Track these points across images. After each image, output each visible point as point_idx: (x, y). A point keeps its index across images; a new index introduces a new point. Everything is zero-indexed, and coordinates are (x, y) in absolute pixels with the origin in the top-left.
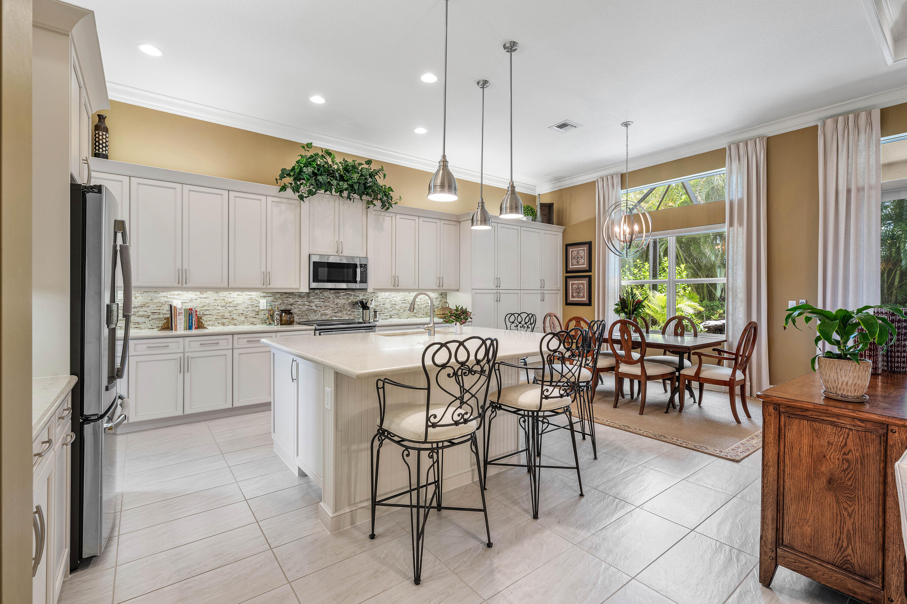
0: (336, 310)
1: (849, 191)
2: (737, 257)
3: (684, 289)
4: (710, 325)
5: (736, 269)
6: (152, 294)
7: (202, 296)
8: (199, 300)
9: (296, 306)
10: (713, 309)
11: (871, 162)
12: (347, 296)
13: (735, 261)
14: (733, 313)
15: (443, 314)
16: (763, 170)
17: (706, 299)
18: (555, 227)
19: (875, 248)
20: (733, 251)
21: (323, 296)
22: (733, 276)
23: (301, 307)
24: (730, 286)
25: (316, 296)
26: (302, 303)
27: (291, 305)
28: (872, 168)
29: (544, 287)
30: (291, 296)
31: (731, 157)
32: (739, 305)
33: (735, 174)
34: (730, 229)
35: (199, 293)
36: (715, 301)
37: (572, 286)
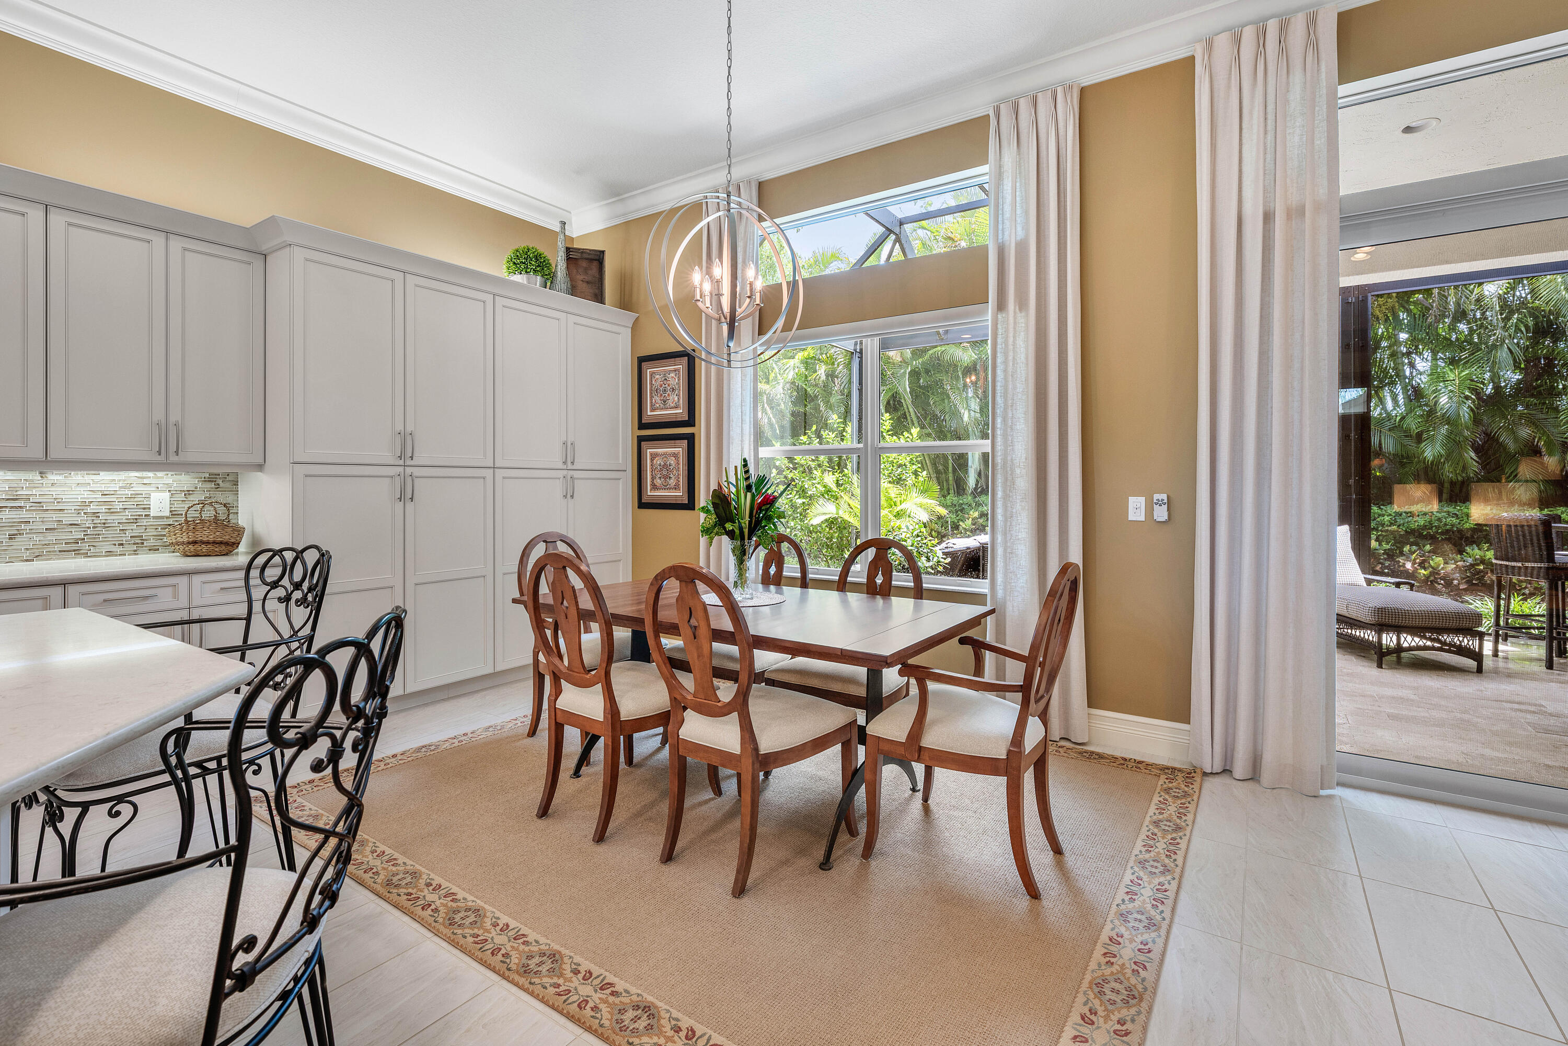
1: (1268, 218)
2: (1015, 388)
3: (916, 473)
4: (957, 547)
5: (1012, 417)
10: (962, 510)
11: (1317, 142)
13: (1010, 396)
14: (1006, 529)
15: (189, 543)
16: (1073, 166)
17: (952, 491)
18: (608, 311)
19: (1326, 362)
20: (1005, 371)
22: (1005, 436)
24: (999, 460)
28: (1320, 157)
29: (573, 463)
31: (1001, 135)
32: (1018, 507)
33: (1010, 178)
34: (999, 316)
36: (965, 496)
37: (652, 460)
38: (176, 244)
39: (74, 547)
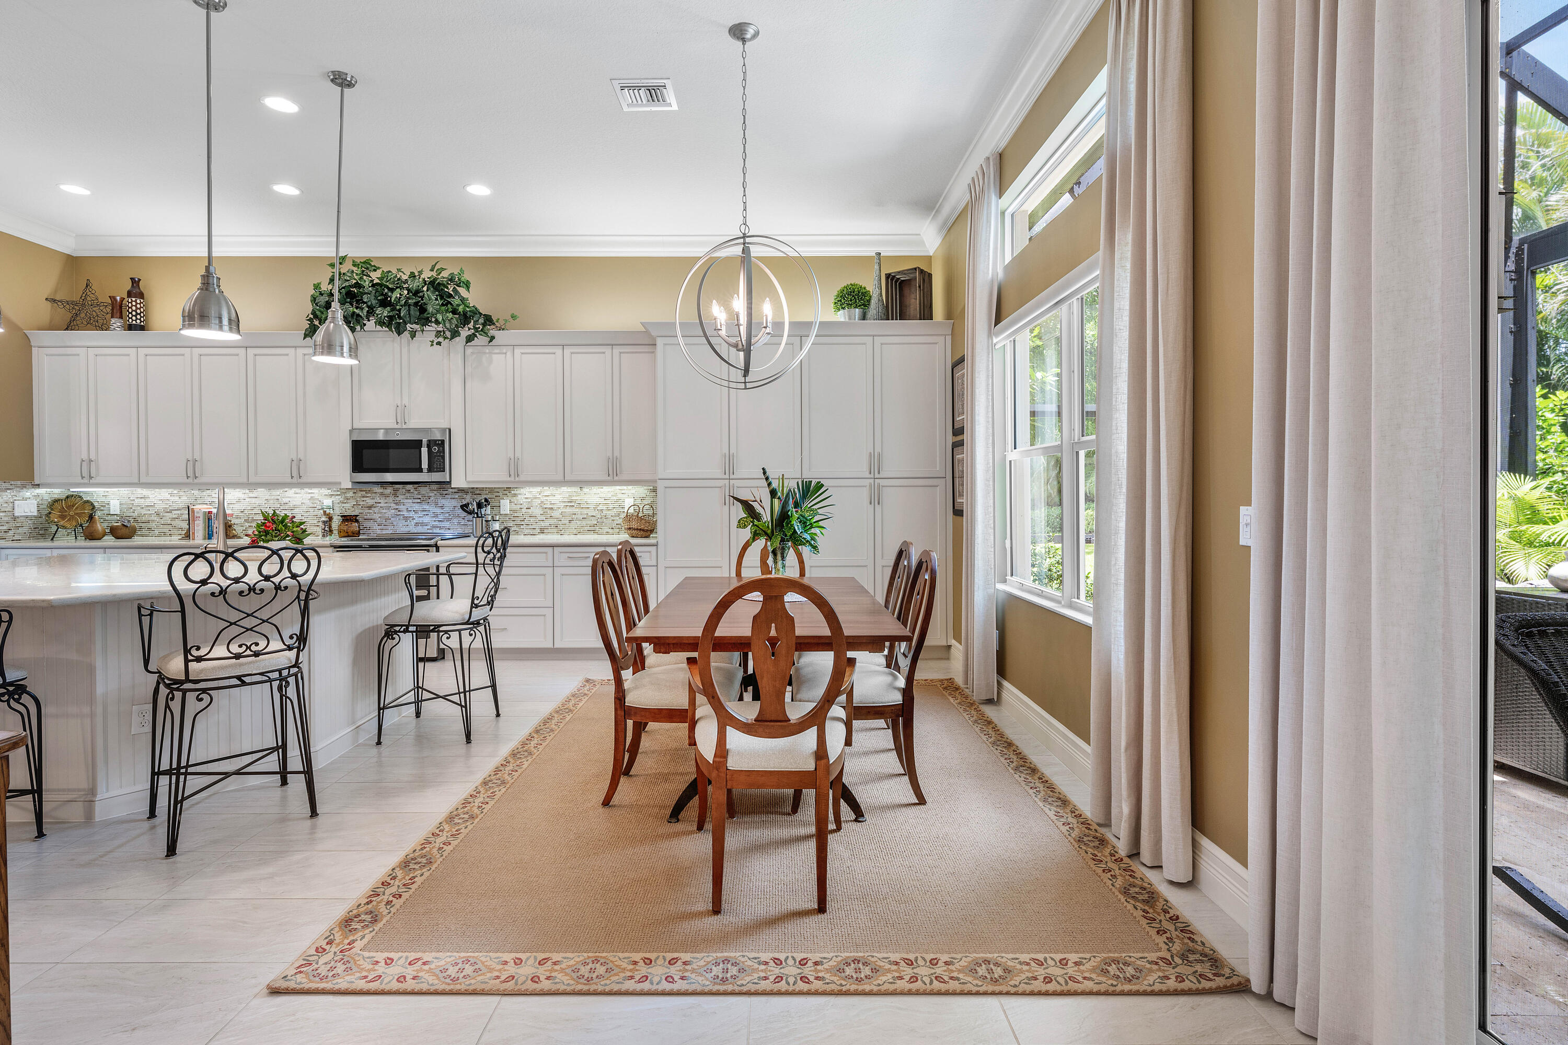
0: (441, 517)
6: (196, 492)
7: (251, 495)
8: (248, 500)
9: (376, 510)
12: (460, 494)
18: (921, 325)
21: (419, 494)
23: (384, 511)
25: (408, 495)
26: (386, 505)
27: (370, 507)
29: (879, 472)
30: (369, 495)
35: (247, 491)
37: (958, 467)
38: (617, 350)
39: (592, 528)
